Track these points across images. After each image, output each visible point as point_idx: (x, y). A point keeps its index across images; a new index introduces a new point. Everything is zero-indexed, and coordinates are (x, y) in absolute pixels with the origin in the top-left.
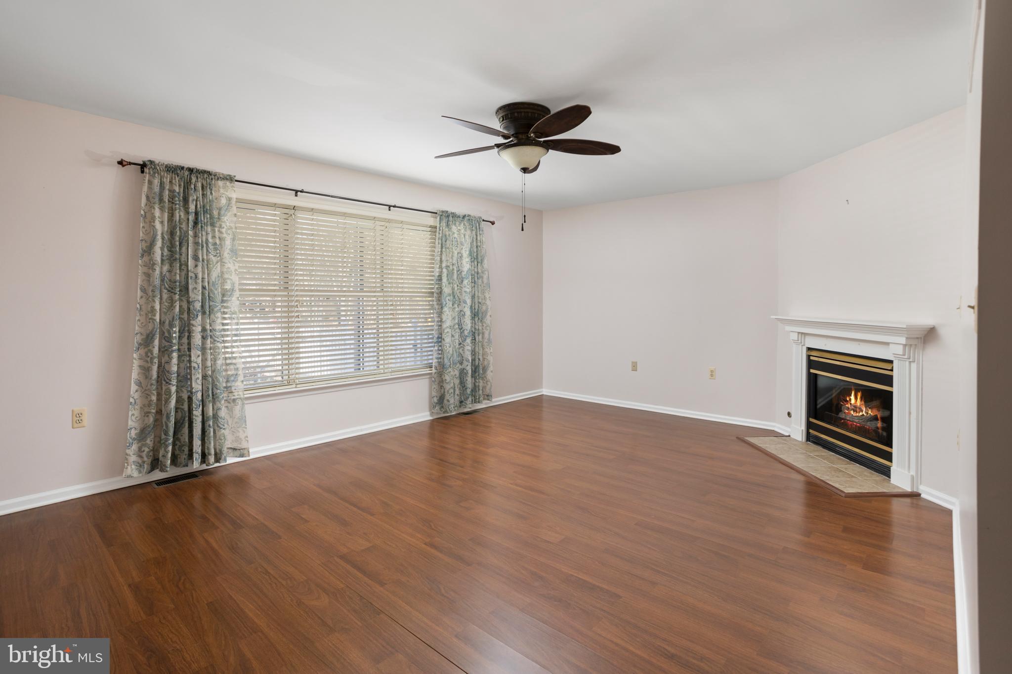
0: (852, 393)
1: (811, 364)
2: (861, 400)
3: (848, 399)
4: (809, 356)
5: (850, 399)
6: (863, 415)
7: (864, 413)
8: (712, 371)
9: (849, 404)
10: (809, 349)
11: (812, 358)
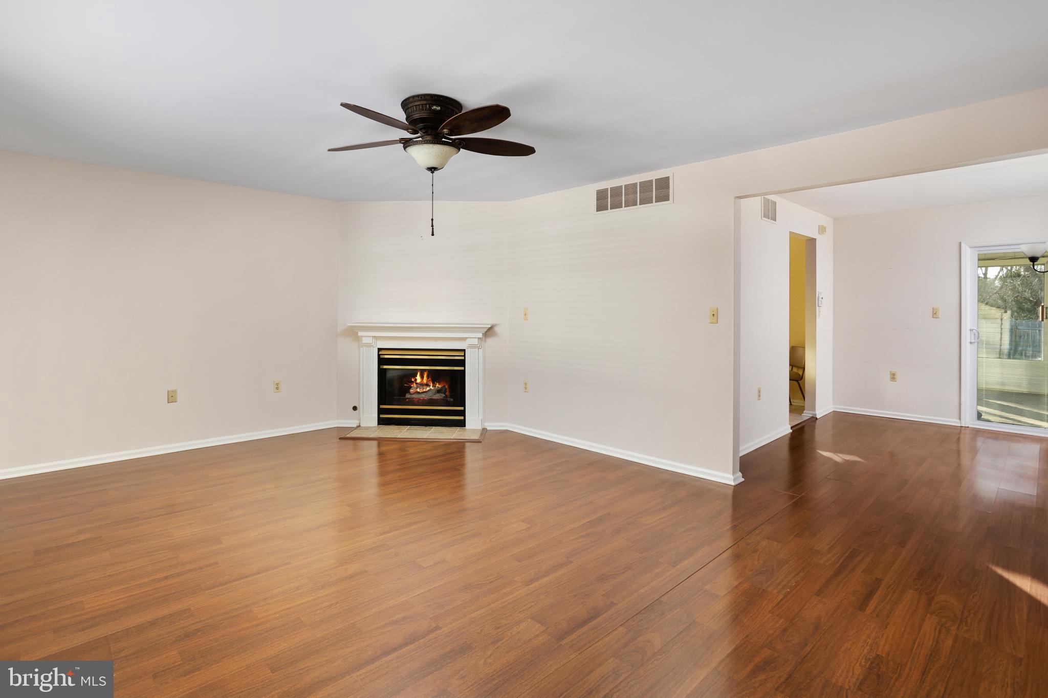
0: (417, 374)
1: (381, 361)
2: (428, 378)
3: (413, 380)
4: (379, 355)
5: (416, 380)
6: (431, 389)
7: (431, 387)
8: (277, 384)
9: (415, 384)
10: (379, 350)
11: (381, 357)
